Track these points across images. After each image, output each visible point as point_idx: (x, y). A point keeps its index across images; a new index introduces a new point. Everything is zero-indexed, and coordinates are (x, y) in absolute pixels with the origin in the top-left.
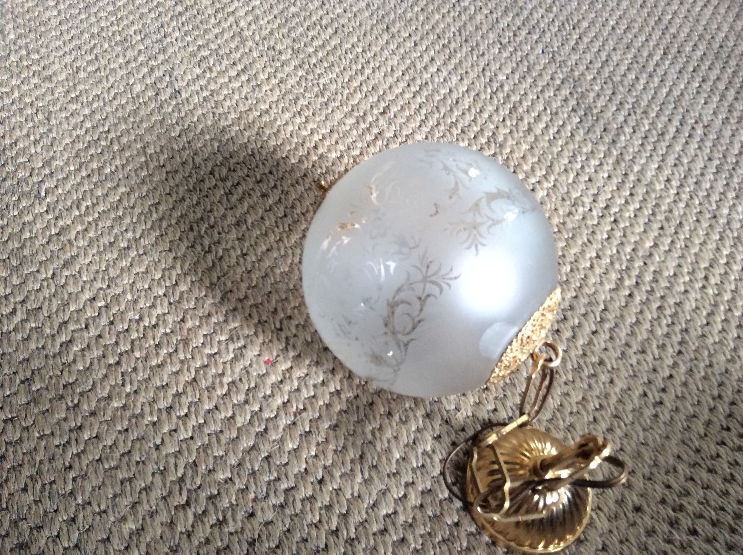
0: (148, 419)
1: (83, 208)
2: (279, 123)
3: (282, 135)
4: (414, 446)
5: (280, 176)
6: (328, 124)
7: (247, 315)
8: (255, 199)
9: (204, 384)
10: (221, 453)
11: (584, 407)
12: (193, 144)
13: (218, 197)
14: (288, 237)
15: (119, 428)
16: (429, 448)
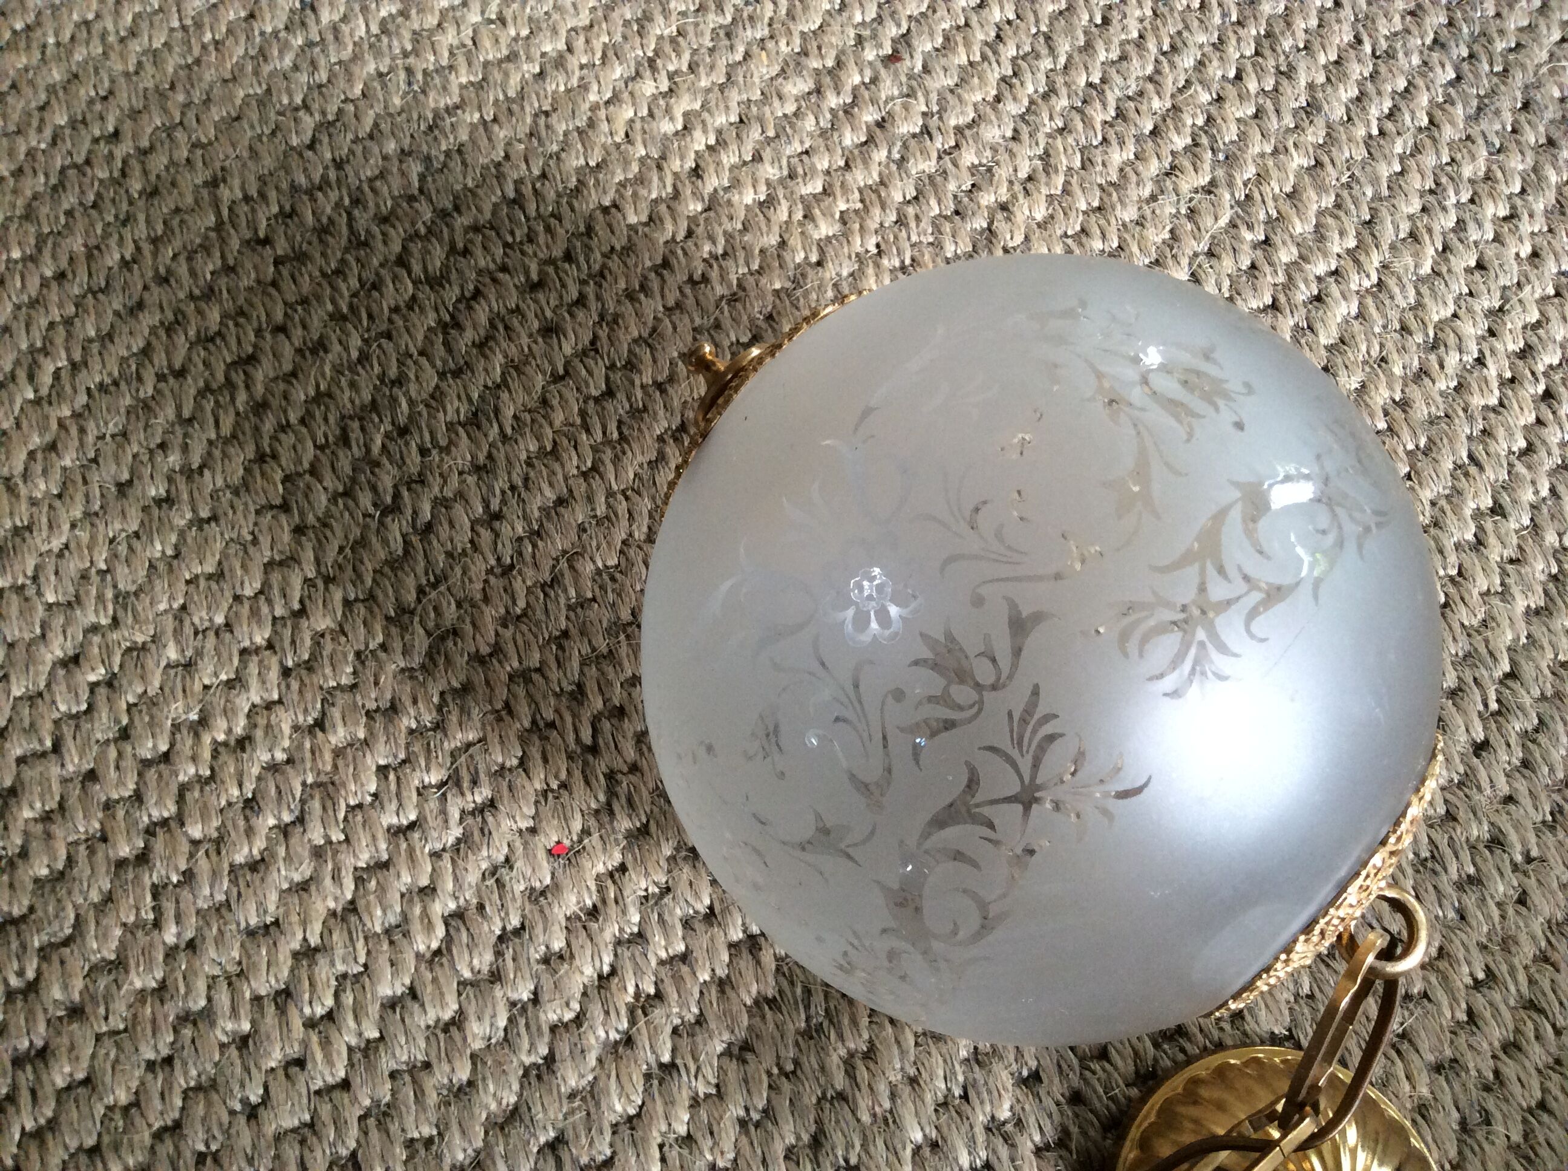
0: (226, 1027)
1: (46, 379)
2: (593, 97)
3: (602, 137)
4: (965, 1107)
5: (597, 267)
6: (735, 97)
7: (499, 706)
8: (525, 341)
9: (377, 920)
10: (427, 1131)
11: (1445, 979)
12: (348, 168)
13: (420, 337)
14: (616, 460)
15: (151, 1055)
16: (1004, 1114)
